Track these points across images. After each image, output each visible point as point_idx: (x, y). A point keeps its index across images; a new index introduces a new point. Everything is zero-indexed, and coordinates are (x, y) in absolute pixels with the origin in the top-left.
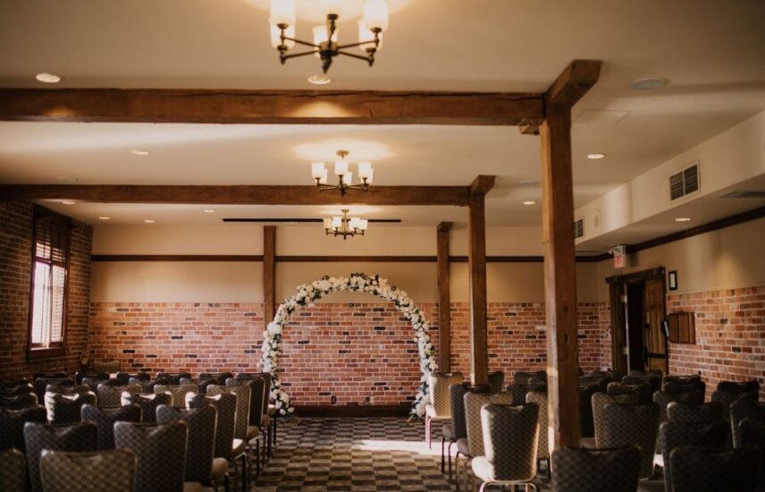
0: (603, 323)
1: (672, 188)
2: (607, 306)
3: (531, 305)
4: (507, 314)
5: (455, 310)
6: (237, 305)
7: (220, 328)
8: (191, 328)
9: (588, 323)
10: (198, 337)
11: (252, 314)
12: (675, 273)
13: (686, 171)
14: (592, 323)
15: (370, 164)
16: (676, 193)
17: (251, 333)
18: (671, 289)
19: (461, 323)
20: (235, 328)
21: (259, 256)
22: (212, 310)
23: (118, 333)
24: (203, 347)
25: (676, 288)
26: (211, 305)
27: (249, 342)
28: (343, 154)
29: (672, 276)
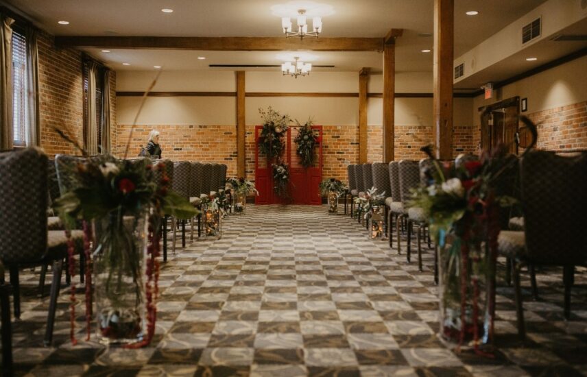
0: (476, 140)
1: (524, 35)
2: (479, 128)
3: (425, 127)
4: (407, 134)
5: (371, 131)
6: (219, 127)
7: (207, 143)
8: (187, 143)
9: (465, 140)
10: (193, 149)
11: (229, 133)
12: (526, 99)
13: (533, 23)
14: (468, 140)
15: (320, 19)
16: (526, 39)
17: (228, 146)
18: (523, 111)
19: (375, 140)
20: (218, 143)
21: (233, 93)
22: (202, 130)
23: (137, 146)
24: (196, 156)
25: (526, 110)
26: (200, 127)
27: (228, 153)
28: (302, 12)
29: (524, 102)
